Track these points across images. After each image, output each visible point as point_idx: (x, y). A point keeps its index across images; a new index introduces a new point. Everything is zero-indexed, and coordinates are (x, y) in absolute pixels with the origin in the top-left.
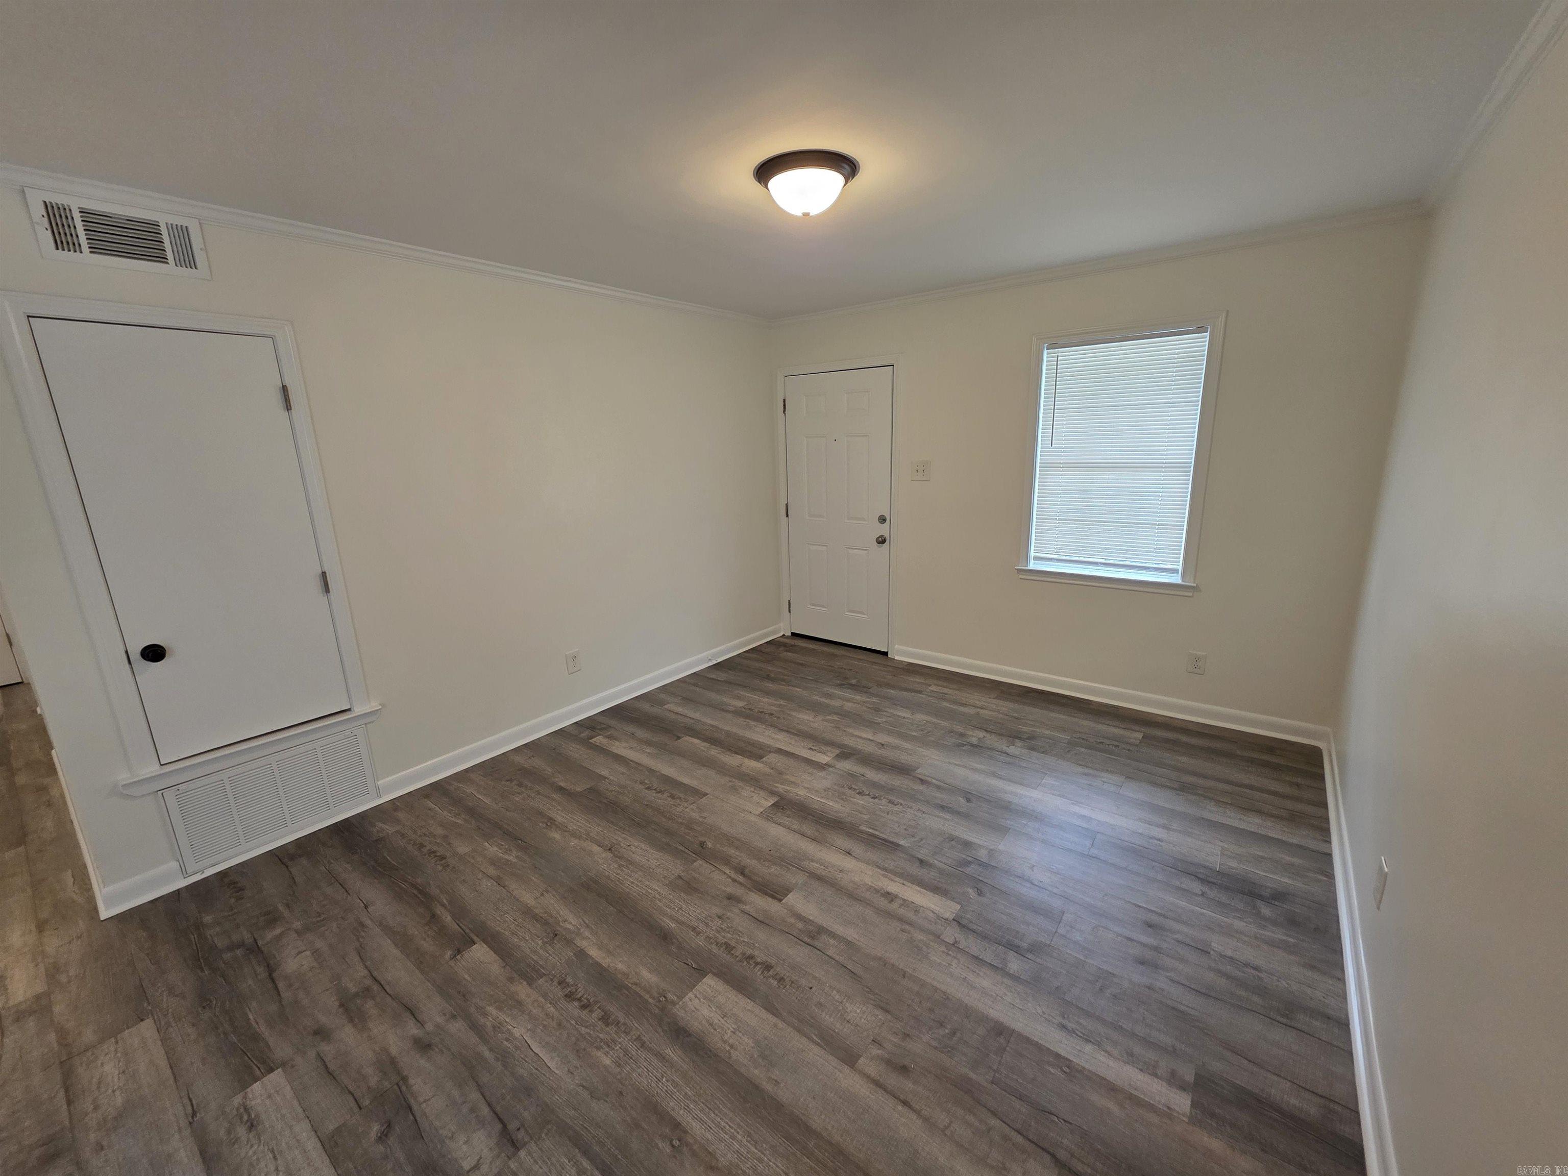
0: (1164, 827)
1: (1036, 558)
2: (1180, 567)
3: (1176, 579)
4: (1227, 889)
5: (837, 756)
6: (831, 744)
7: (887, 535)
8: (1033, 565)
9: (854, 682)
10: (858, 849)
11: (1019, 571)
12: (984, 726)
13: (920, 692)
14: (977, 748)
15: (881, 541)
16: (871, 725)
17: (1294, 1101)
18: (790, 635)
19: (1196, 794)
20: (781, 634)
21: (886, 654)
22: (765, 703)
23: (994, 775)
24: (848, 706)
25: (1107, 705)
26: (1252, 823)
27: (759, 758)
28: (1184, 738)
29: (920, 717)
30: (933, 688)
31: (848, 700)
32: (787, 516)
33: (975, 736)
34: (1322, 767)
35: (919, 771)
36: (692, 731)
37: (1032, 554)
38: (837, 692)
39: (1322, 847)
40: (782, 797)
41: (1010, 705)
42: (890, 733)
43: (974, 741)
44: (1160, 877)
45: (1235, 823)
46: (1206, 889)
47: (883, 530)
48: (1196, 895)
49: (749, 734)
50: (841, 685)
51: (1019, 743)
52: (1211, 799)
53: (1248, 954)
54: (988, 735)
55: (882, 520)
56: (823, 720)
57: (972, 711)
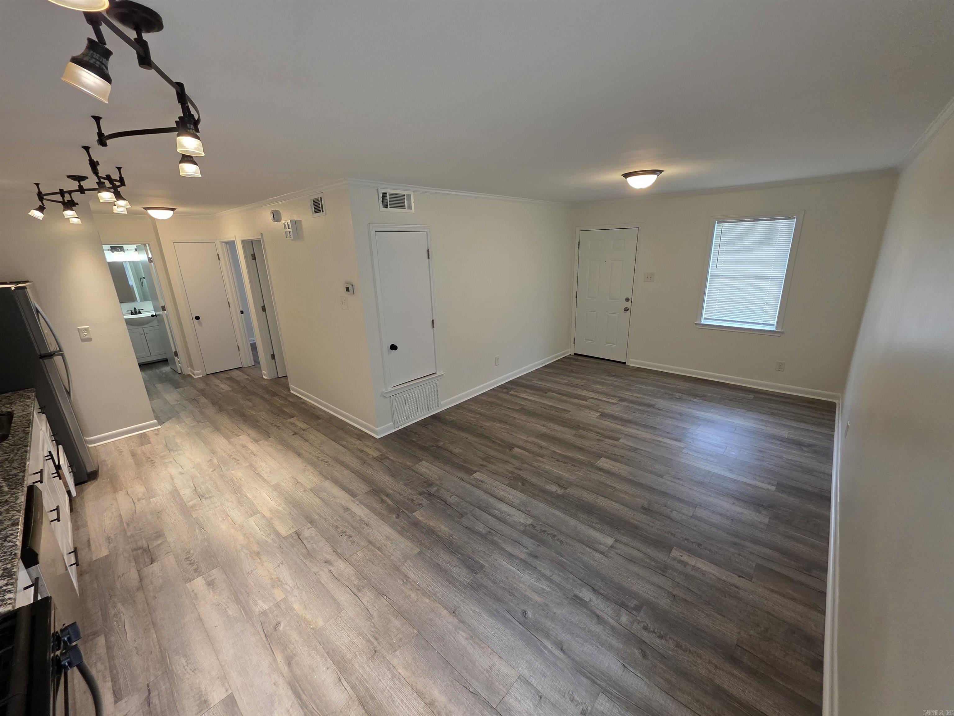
0: (765, 426)
1: (705, 319)
2: (775, 323)
3: (773, 328)
4: (790, 443)
5: (619, 400)
6: (615, 396)
7: (629, 307)
8: (703, 322)
9: (614, 374)
10: (642, 429)
11: (696, 324)
12: (679, 391)
13: (647, 379)
14: (679, 399)
15: (626, 310)
16: (628, 390)
17: (810, 489)
18: (573, 354)
19: (779, 416)
20: (569, 354)
21: (625, 363)
22: (577, 381)
23: (689, 408)
24: (615, 383)
25: (735, 385)
26: (803, 425)
27: (586, 400)
28: (773, 398)
29: (649, 388)
30: (652, 377)
31: (615, 381)
32: (576, 297)
33: (678, 395)
34: (835, 409)
35: (656, 406)
36: (550, 390)
37: (704, 317)
38: (607, 378)
39: (832, 433)
40: (602, 413)
41: (691, 384)
42: (638, 393)
43: (677, 397)
44: (763, 439)
45: (795, 425)
46: (781, 443)
47: (628, 305)
48: (778, 444)
49: (575, 392)
50: (608, 375)
51: (697, 398)
52: (785, 418)
53: (797, 459)
54: (683, 395)
55: (627, 300)
56: (607, 388)
57: (674, 386)
